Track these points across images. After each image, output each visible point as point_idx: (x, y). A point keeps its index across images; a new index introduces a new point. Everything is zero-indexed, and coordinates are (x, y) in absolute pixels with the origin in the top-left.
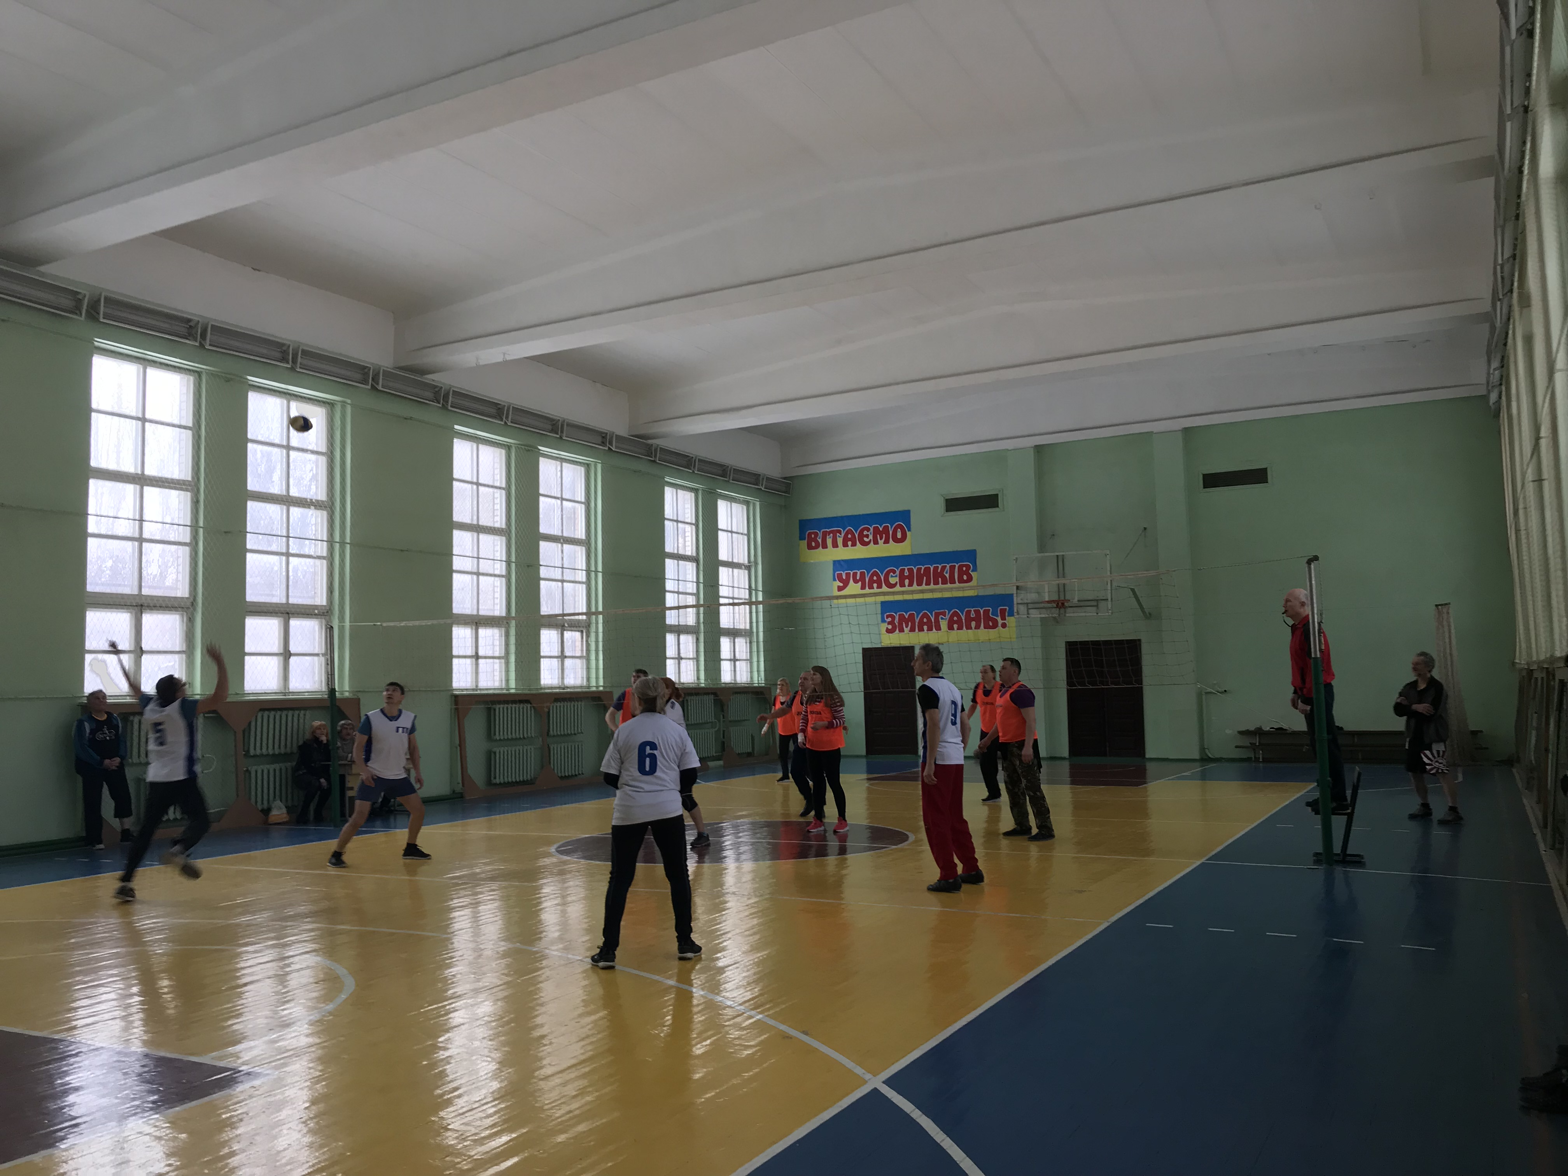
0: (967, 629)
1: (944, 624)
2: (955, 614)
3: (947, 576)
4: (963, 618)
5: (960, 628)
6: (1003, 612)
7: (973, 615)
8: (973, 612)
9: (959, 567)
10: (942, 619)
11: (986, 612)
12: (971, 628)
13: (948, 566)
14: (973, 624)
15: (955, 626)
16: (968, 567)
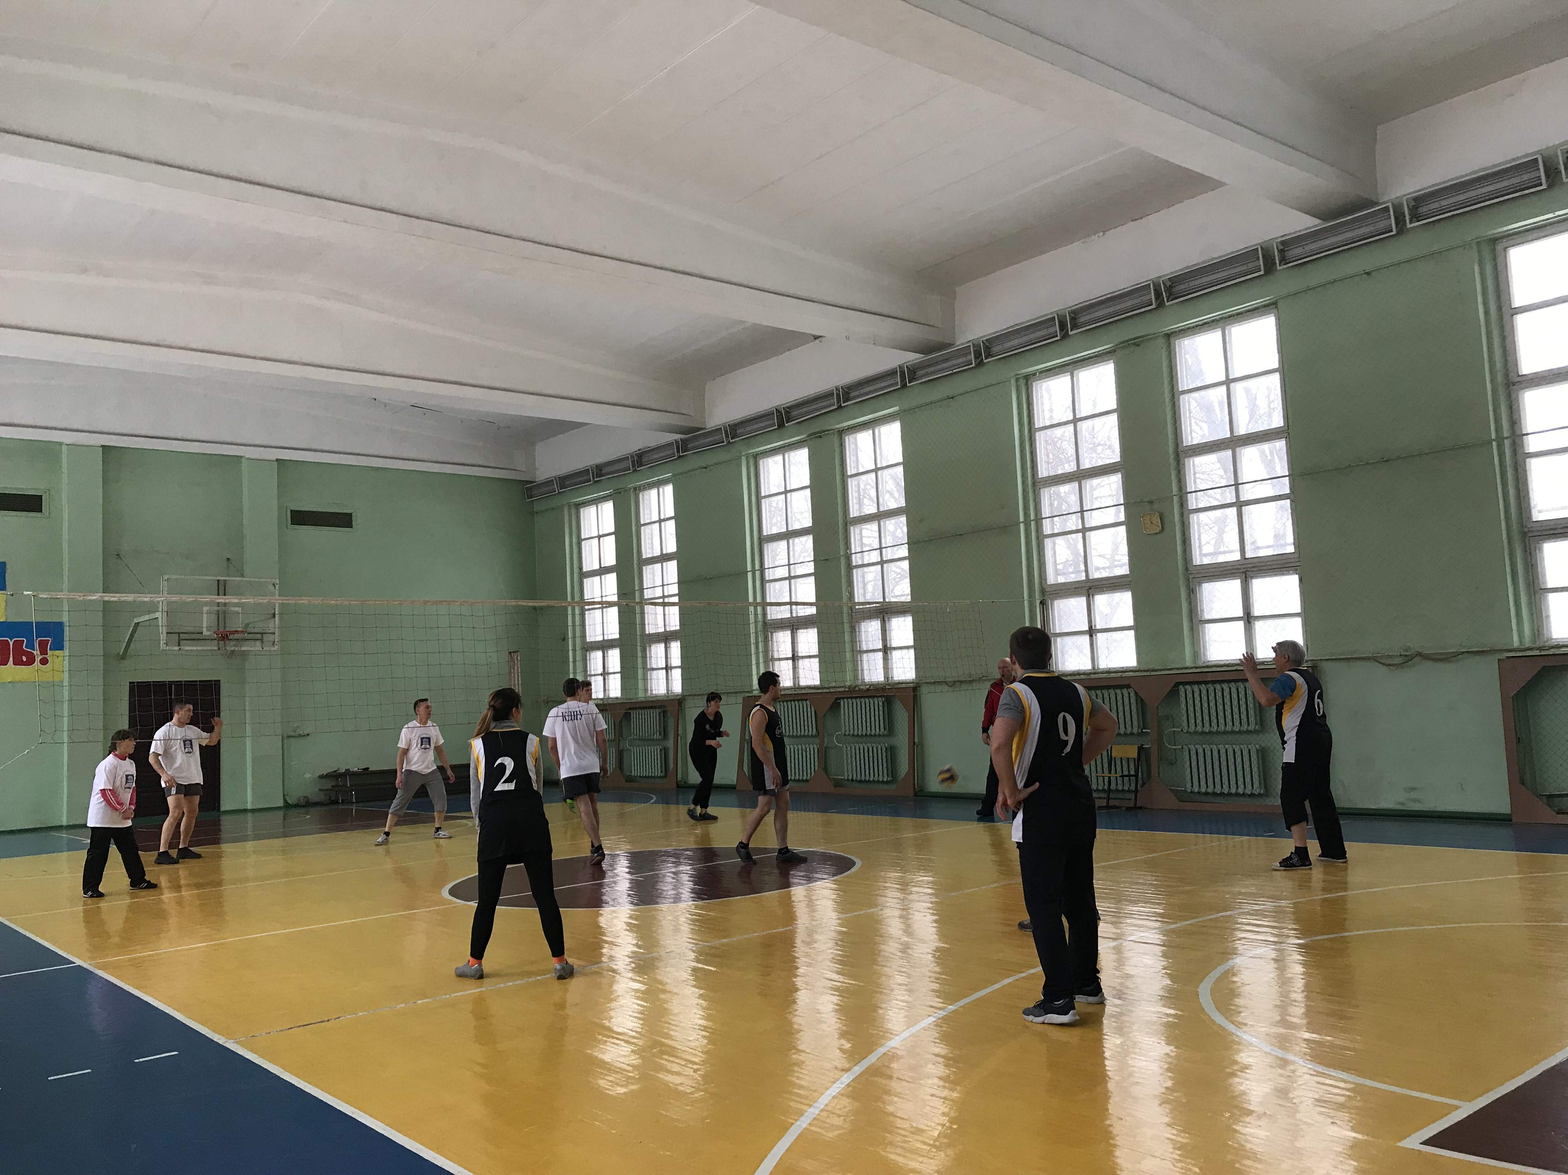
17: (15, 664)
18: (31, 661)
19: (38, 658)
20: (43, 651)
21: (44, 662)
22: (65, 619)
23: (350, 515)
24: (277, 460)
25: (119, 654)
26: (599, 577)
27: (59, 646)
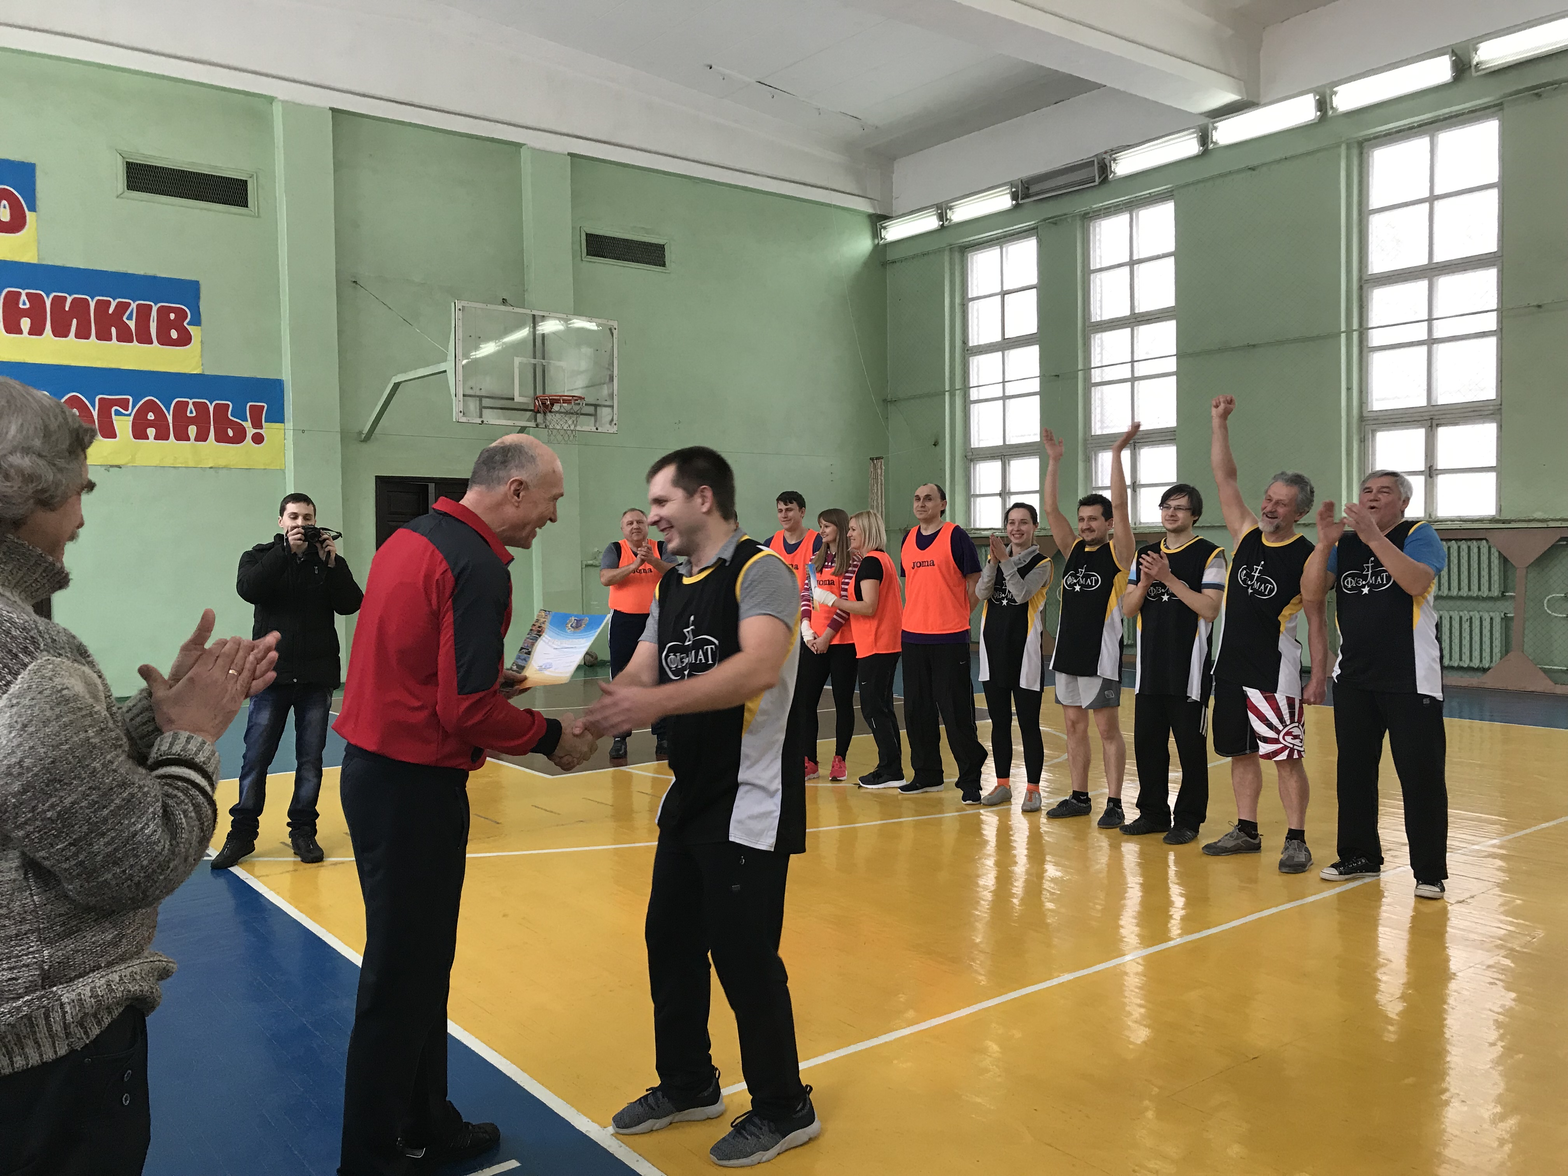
0: (178, 438)
1: (123, 424)
2: (150, 406)
3: (132, 324)
4: (170, 419)
5: (162, 435)
6: (256, 413)
7: (191, 412)
8: (191, 406)
9: (159, 310)
10: (118, 413)
11: (221, 410)
12: (188, 439)
13: (134, 305)
14: (192, 430)
15: (151, 432)
16: (181, 315)
17: (218, 440)
18: (239, 437)
19: (251, 431)
20: (257, 424)
21: (258, 439)
22: (286, 376)
23: (661, 248)
24: (569, 154)
25: (360, 433)
26: (1000, 353)
27: (278, 416)
